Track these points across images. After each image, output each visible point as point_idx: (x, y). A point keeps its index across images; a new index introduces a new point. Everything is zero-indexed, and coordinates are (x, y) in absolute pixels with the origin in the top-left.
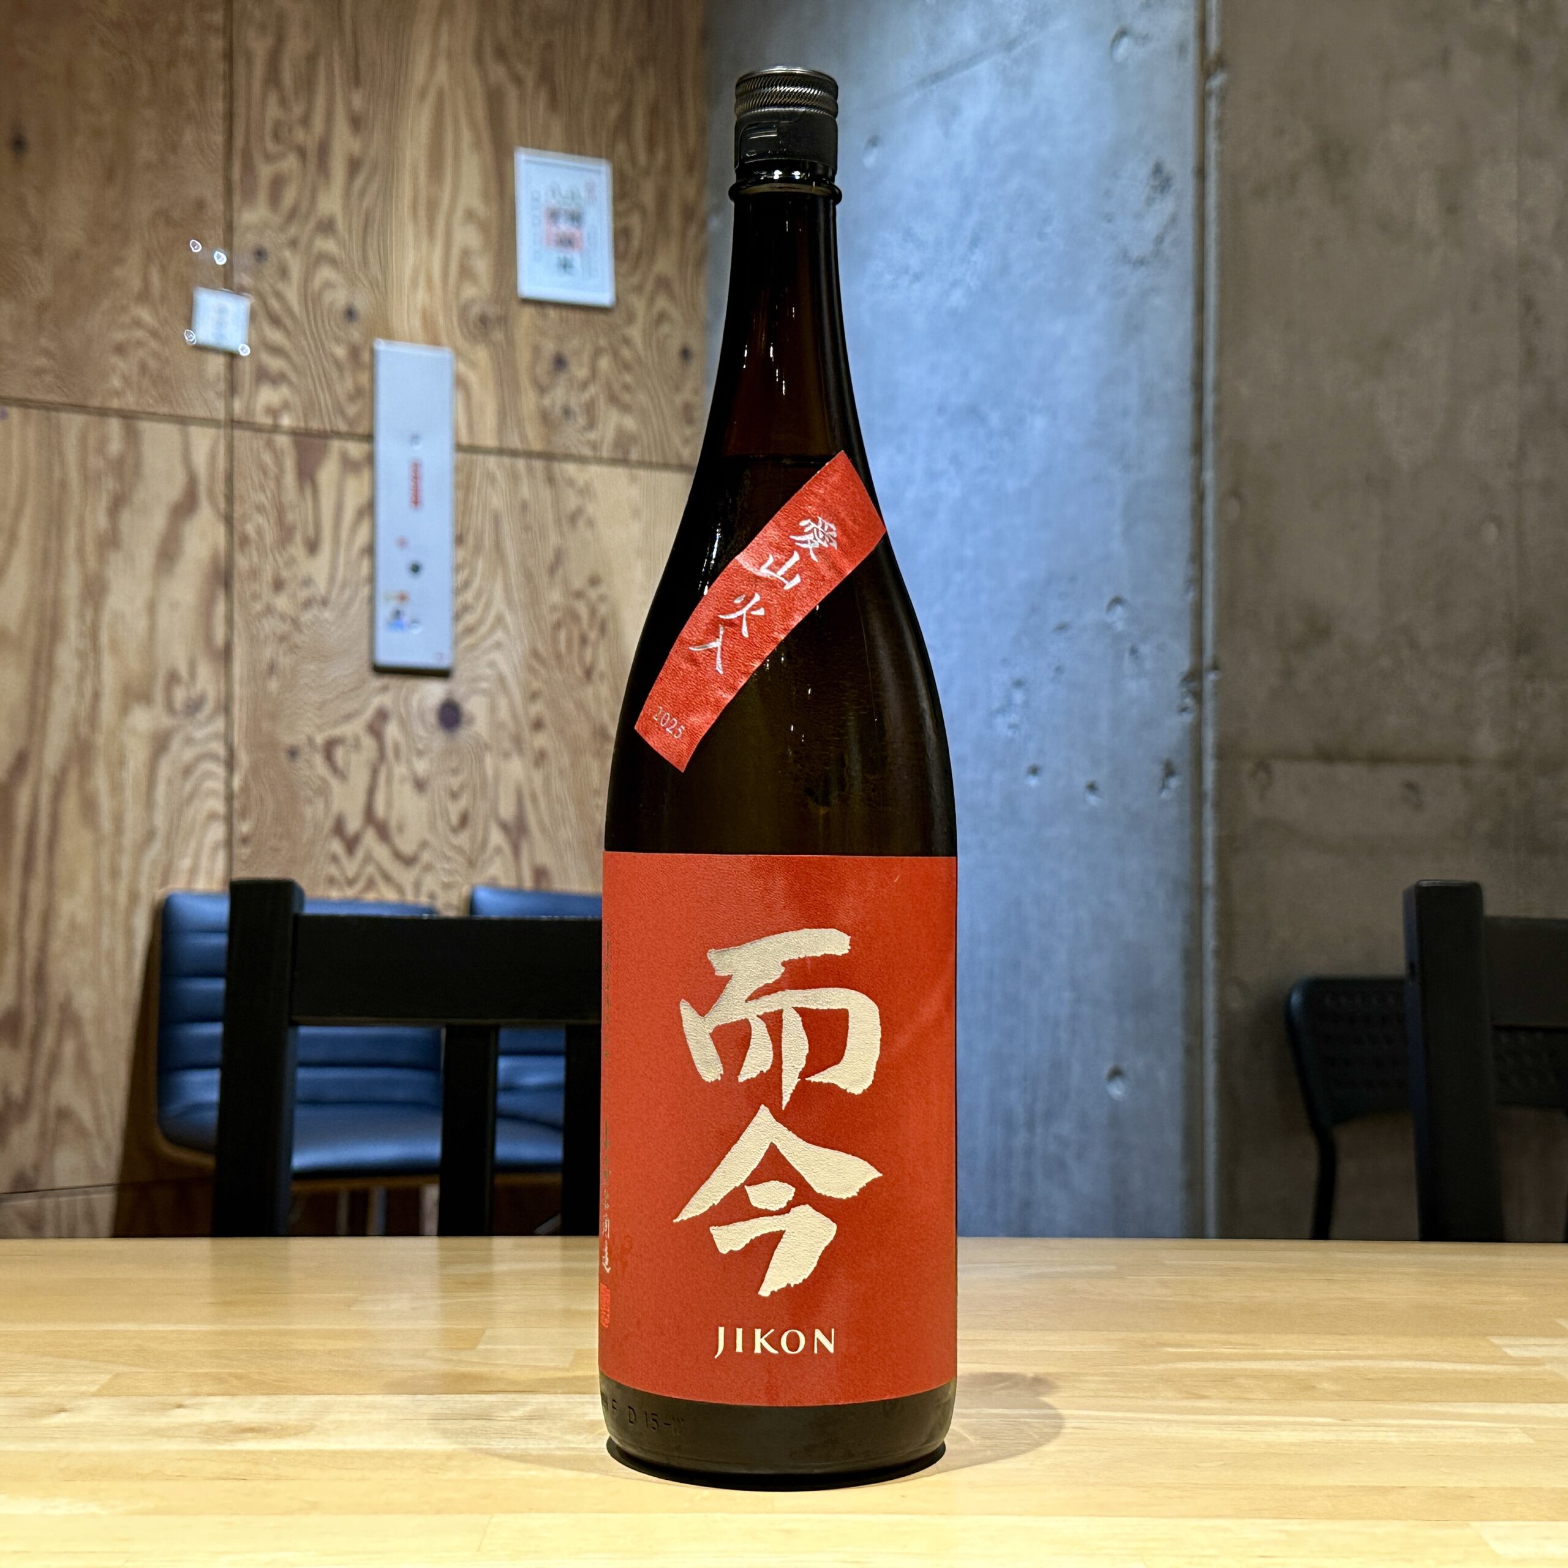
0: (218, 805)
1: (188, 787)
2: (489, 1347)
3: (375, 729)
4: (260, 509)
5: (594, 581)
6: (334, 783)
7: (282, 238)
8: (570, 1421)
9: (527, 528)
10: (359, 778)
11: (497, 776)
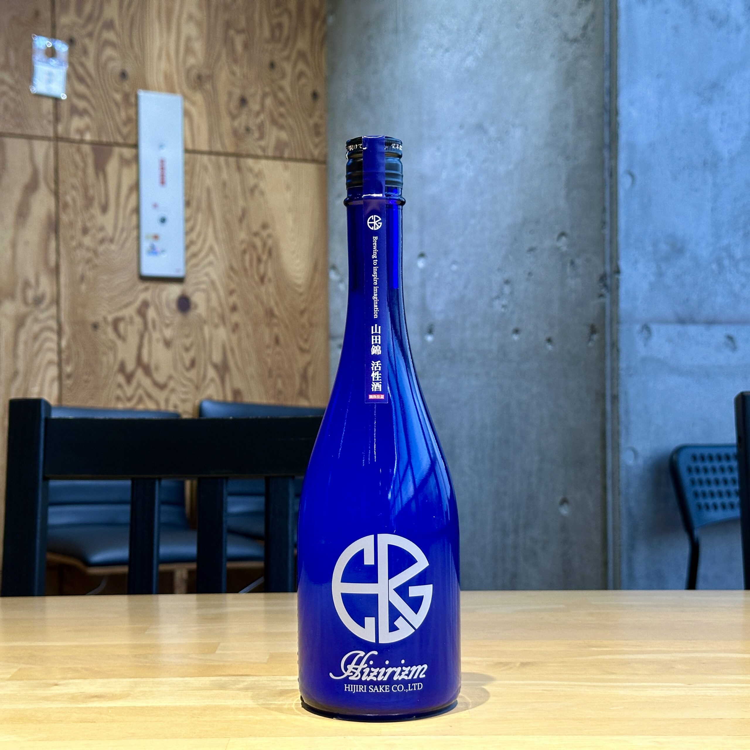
0: (54, 357)
1: (37, 345)
2: (222, 652)
3: (142, 311)
4: (74, 187)
5: (265, 226)
6: (119, 343)
7: (84, 32)
8: (269, 690)
9: (226, 197)
10: (133, 340)
11: (211, 339)
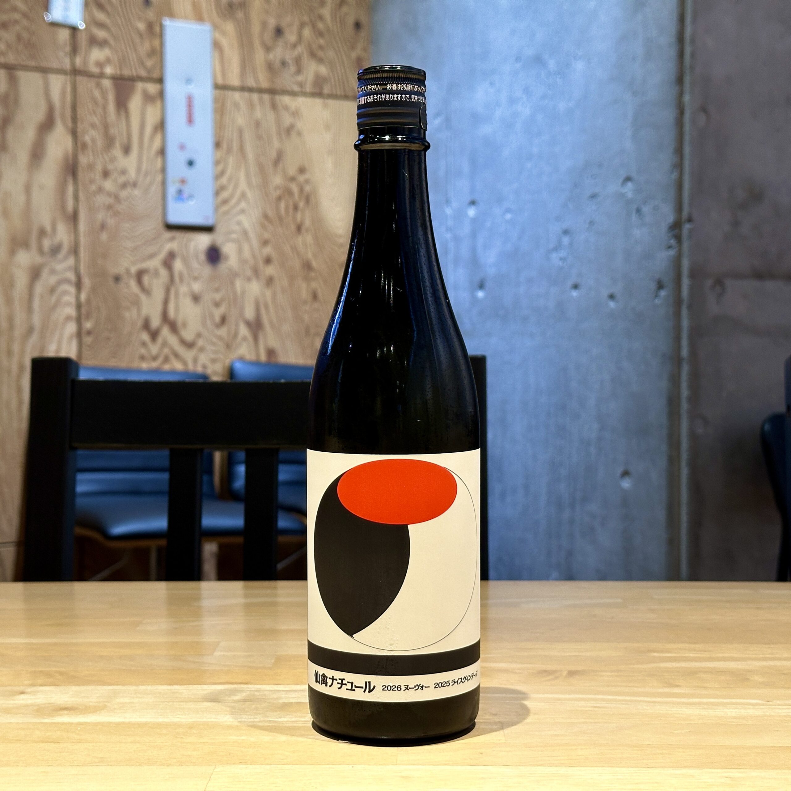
0: (71, 311)
1: (54, 299)
2: (222, 654)
3: (168, 263)
5: (302, 170)
6: (143, 297)
8: (269, 703)
9: (259, 138)
10: (158, 294)
11: (243, 293)
